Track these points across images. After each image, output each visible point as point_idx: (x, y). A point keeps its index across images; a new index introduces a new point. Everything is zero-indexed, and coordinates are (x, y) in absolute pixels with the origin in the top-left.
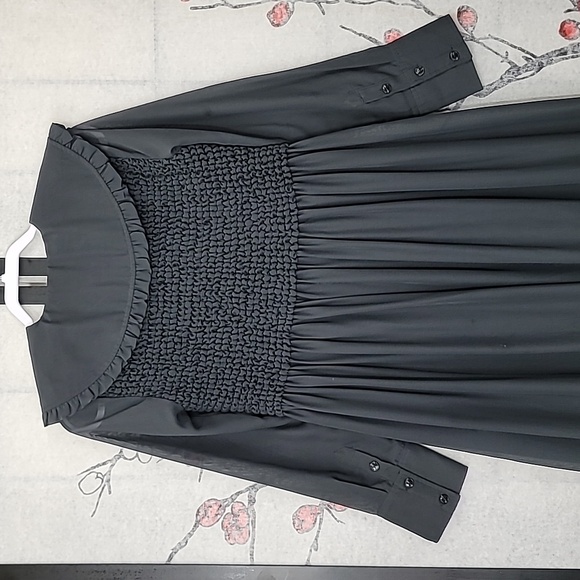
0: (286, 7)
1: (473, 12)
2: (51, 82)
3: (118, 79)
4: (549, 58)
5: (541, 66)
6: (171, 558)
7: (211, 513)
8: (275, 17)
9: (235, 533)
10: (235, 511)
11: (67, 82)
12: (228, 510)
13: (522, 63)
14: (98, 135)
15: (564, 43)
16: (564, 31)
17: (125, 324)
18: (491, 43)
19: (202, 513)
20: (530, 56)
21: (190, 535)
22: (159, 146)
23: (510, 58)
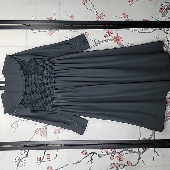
0: (52, 32)
1: (88, 33)
2: (6, 46)
3: (19, 46)
4: (102, 42)
5: (101, 43)
6: (30, 140)
7: (38, 131)
8: (50, 34)
9: (43, 135)
10: (43, 130)
11: (9, 47)
12: (41, 130)
13: (97, 42)
14: (15, 57)
15: (106, 39)
16: (105, 37)
17: (21, 93)
18: (91, 39)
19: (36, 131)
20: (99, 41)
21: (34, 135)
22: (27, 59)
23: (95, 42)
